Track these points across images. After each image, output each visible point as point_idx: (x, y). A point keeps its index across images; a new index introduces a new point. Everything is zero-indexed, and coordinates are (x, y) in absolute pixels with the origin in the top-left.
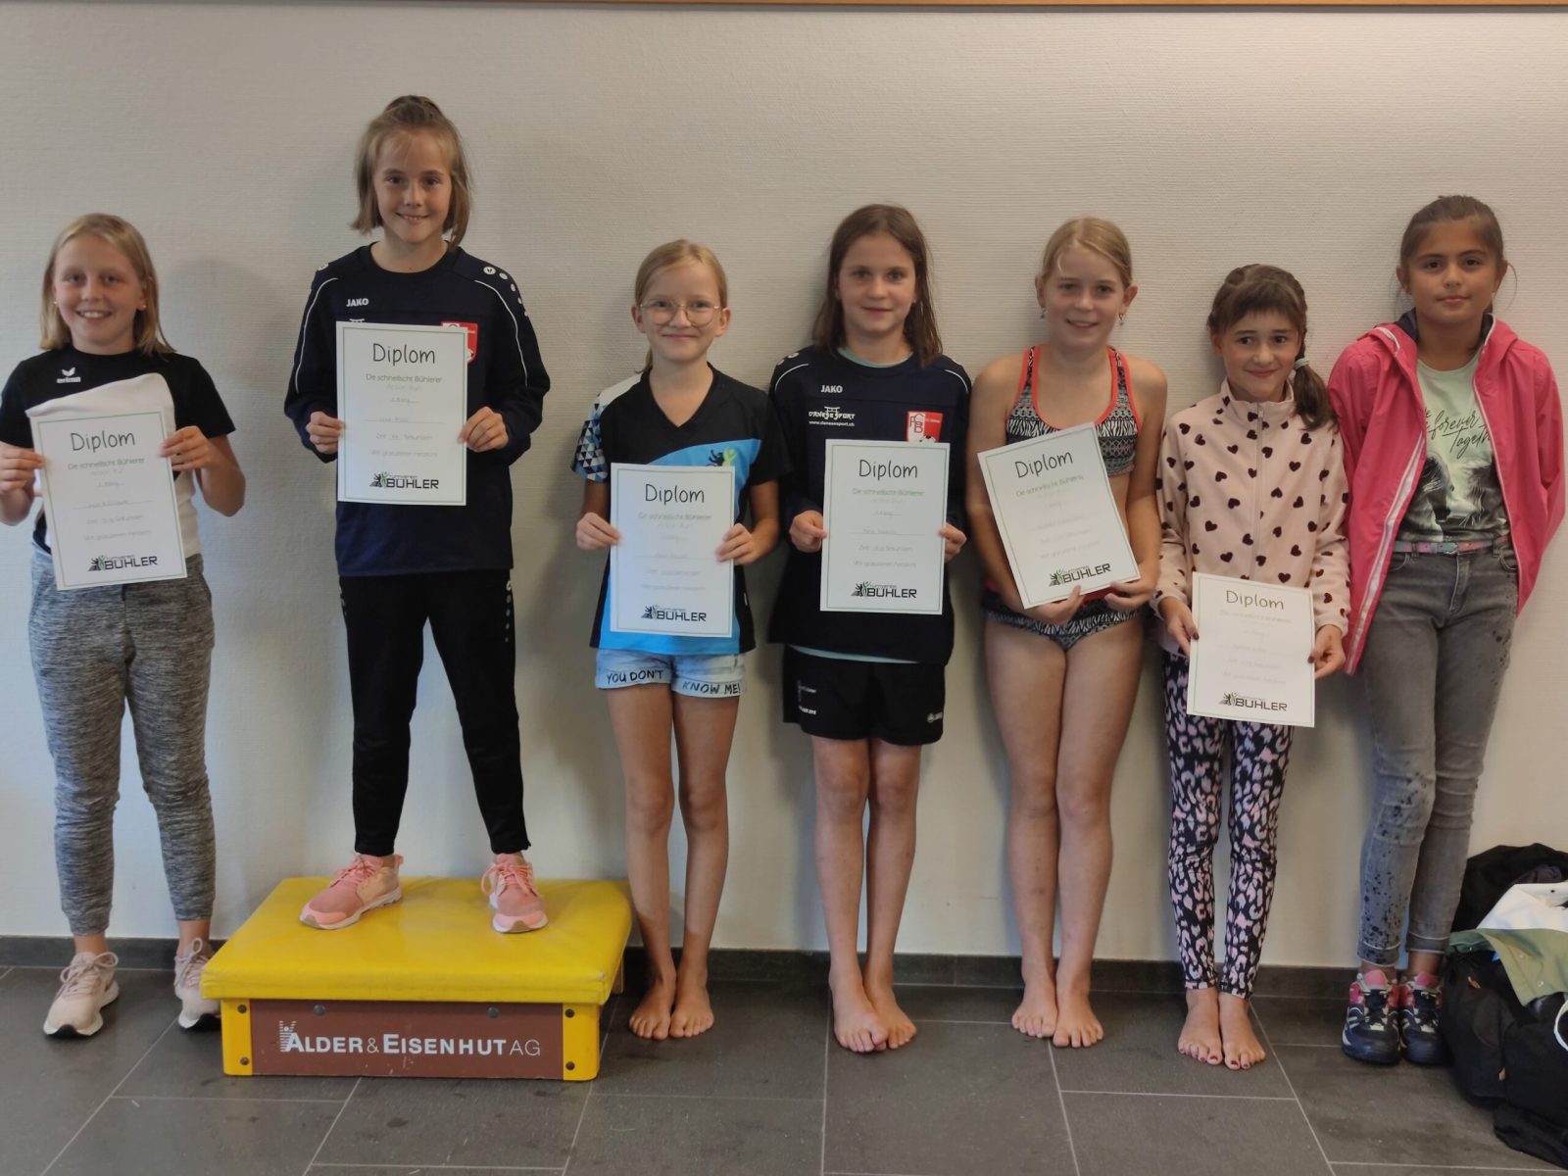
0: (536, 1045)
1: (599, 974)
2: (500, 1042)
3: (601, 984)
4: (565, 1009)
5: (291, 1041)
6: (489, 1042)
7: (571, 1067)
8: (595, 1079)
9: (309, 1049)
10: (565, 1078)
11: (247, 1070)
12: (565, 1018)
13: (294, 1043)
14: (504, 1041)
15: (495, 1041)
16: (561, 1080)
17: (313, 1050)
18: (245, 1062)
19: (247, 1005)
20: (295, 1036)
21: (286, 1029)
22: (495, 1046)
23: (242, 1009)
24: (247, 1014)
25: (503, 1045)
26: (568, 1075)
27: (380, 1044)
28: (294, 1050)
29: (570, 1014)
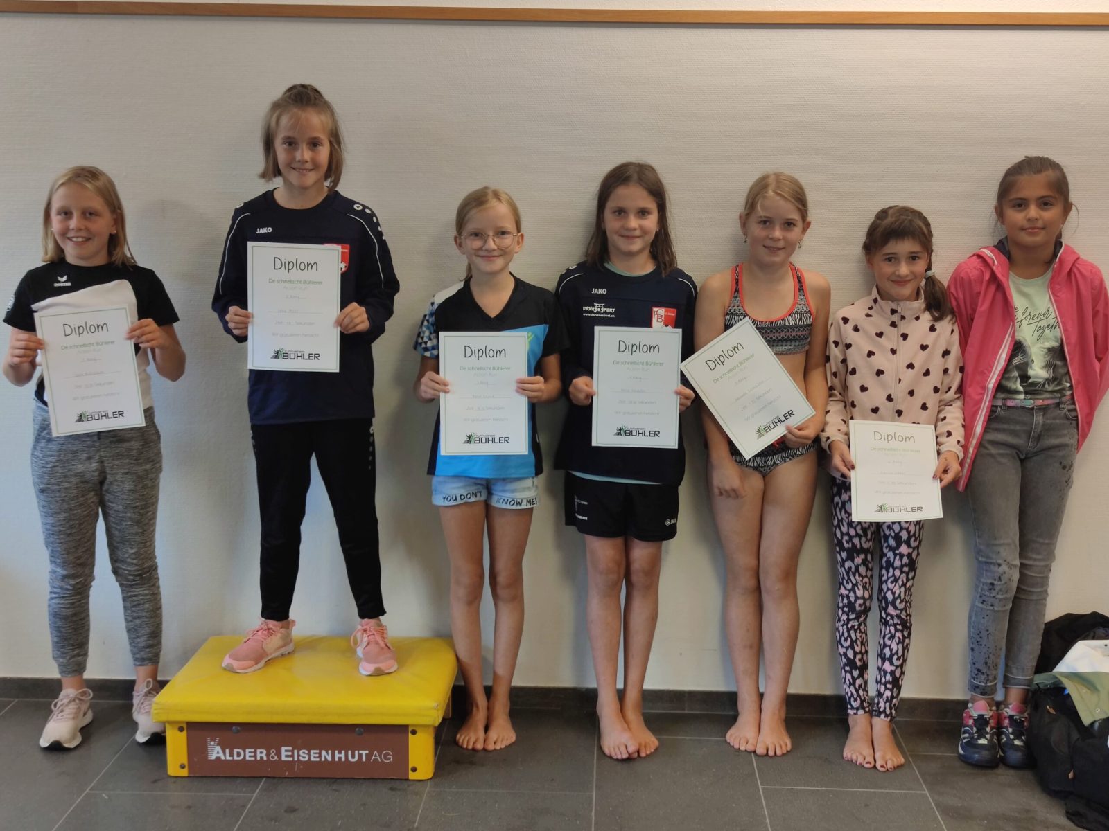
0: (389, 754)
1: (434, 704)
2: (364, 753)
3: (435, 711)
4: (410, 729)
5: (216, 752)
6: (356, 752)
7: (414, 770)
8: (431, 778)
9: (228, 758)
10: (410, 778)
11: (185, 773)
12: (410, 734)
13: (218, 753)
14: (367, 752)
15: (361, 752)
16: (407, 780)
17: (231, 758)
18: (183, 767)
19: (185, 726)
20: (218, 748)
21: (212, 743)
22: (360, 756)
23: (181, 729)
24: (185, 733)
25: (366, 754)
26: (412, 776)
27: (279, 754)
28: (218, 759)
29: (414, 732)
